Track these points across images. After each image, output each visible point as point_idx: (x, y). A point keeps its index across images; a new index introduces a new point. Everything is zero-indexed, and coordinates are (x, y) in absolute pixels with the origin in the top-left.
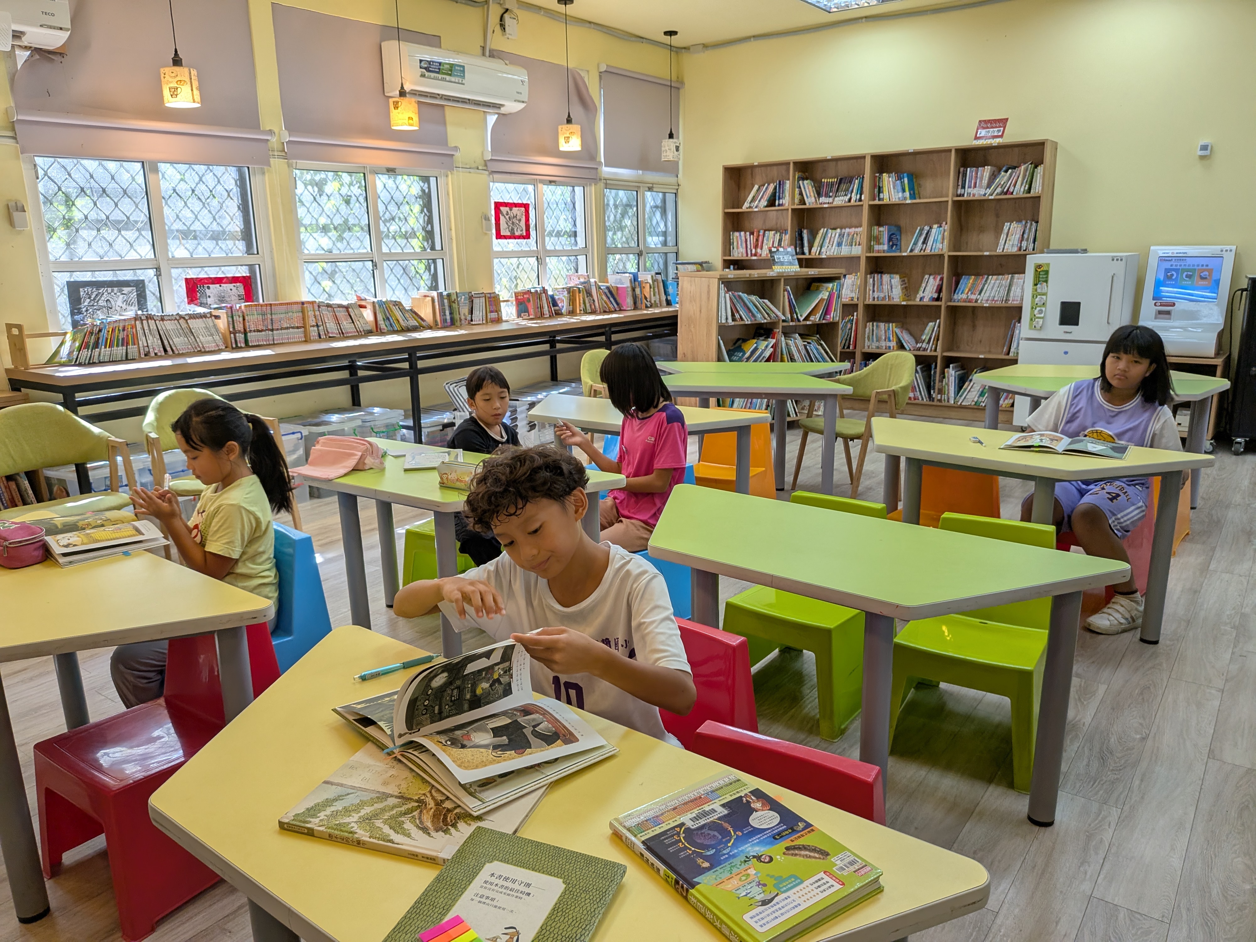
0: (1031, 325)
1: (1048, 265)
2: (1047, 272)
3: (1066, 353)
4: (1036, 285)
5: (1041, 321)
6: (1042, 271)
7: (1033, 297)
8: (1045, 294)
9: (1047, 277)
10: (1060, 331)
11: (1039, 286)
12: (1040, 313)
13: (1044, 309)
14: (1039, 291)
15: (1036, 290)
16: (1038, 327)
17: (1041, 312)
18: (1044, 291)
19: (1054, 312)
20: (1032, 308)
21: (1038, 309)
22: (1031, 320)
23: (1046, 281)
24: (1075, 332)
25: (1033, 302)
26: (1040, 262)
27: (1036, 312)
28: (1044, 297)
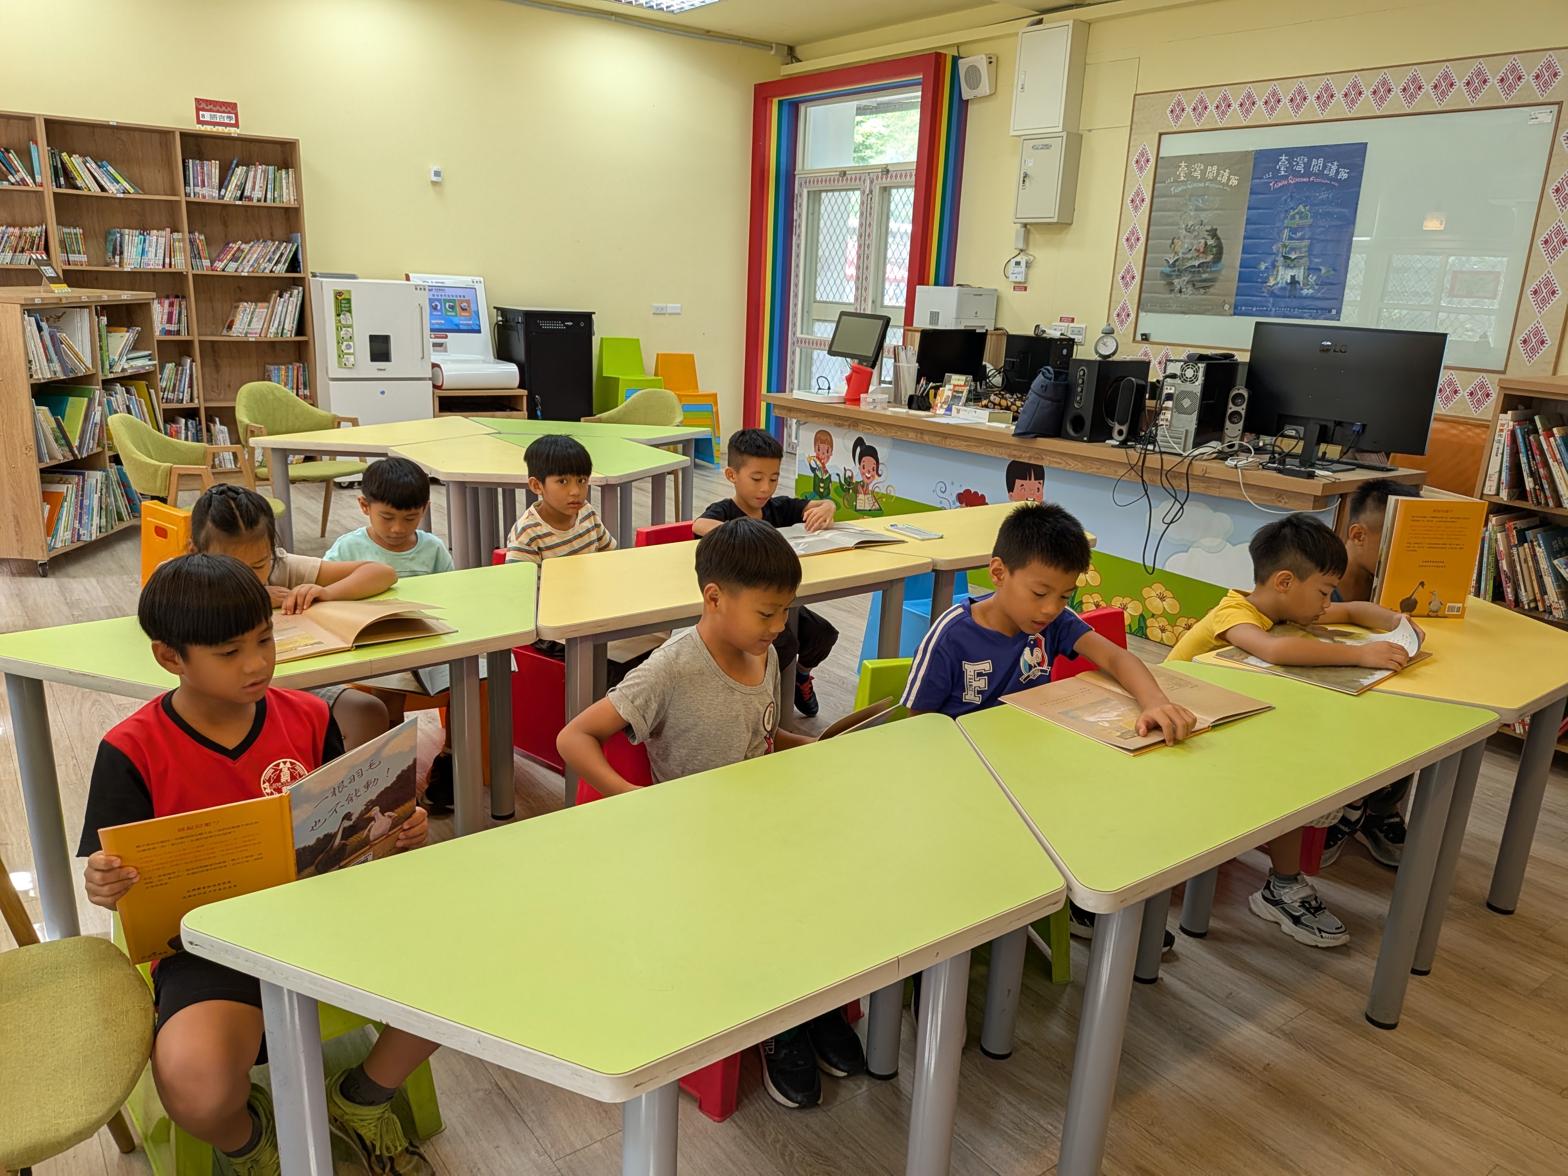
0: (339, 363)
1: (349, 292)
2: (349, 301)
3: (383, 393)
4: (339, 315)
5: (352, 358)
6: (344, 299)
7: (337, 329)
8: (350, 326)
9: (350, 307)
10: (373, 369)
11: (342, 316)
12: (348, 349)
13: (351, 344)
14: (343, 322)
15: (340, 322)
16: (349, 365)
17: (348, 347)
18: (349, 323)
19: (363, 348)
20: (338, 343)
21: (345, 343)
22: (339, 356)
23: (350, 311)
24: (389, 369)
25: (338, 335)
26: (340, 289)
27: (343, 347)
28: (350, 330)
